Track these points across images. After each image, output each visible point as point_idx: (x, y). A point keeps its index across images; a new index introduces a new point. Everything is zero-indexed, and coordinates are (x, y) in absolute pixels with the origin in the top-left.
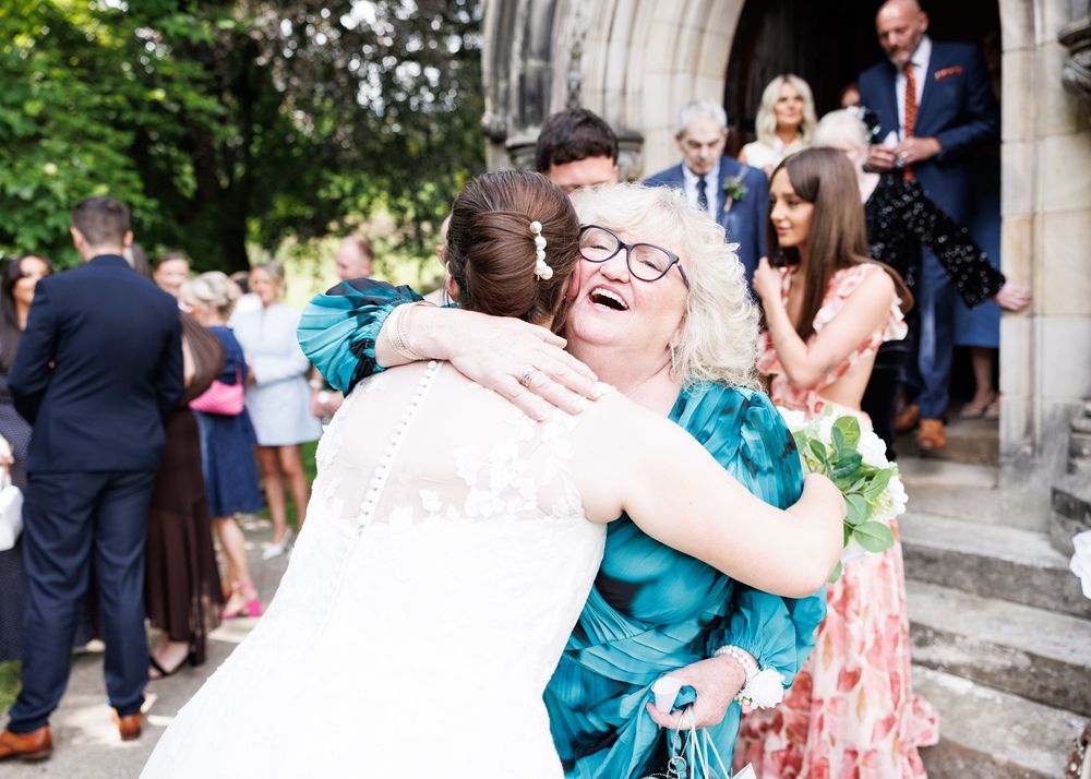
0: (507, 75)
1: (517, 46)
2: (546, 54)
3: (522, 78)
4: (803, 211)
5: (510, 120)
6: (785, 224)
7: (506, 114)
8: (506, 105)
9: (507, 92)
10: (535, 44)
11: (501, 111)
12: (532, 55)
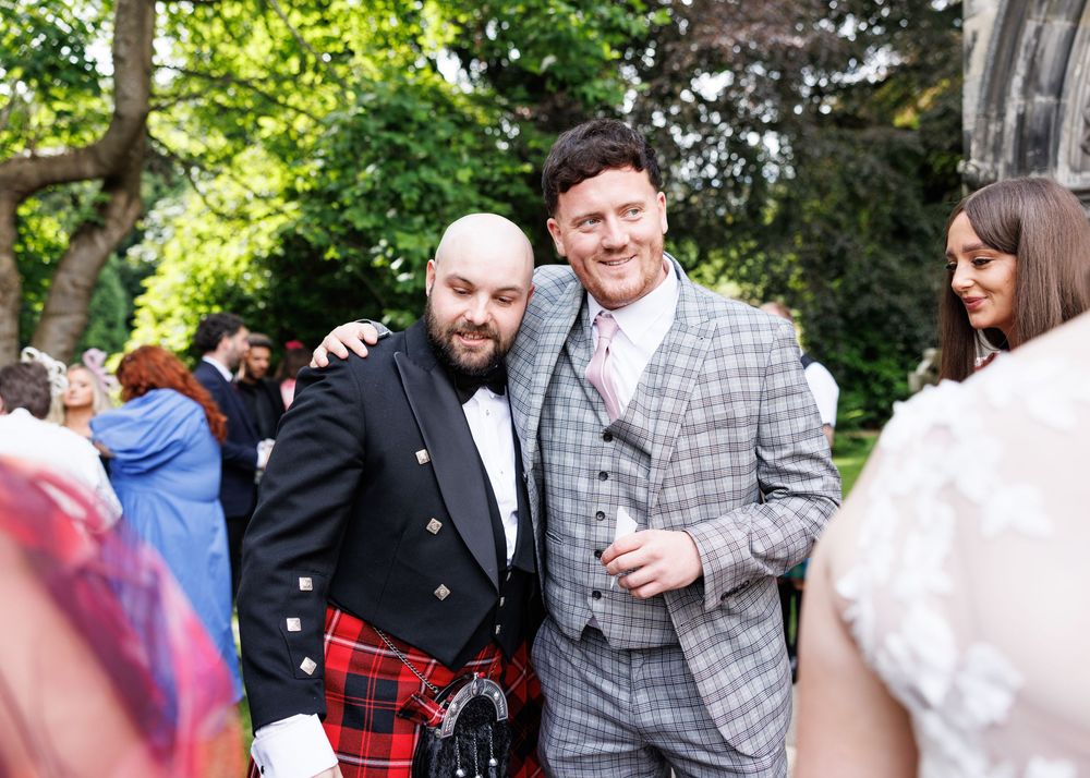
0: (1001, 116)
1: (1017, 82)
2: (1058, 89)
3: (1021, 119)
4: (1000, 270)
5: (1001, 167)
6: (976, 293)
7: (996, 160)
8: (997, 150)
9: (1000, 135)
10: (1046, 78)
11: (990, 157)
12: (1039, 89)
